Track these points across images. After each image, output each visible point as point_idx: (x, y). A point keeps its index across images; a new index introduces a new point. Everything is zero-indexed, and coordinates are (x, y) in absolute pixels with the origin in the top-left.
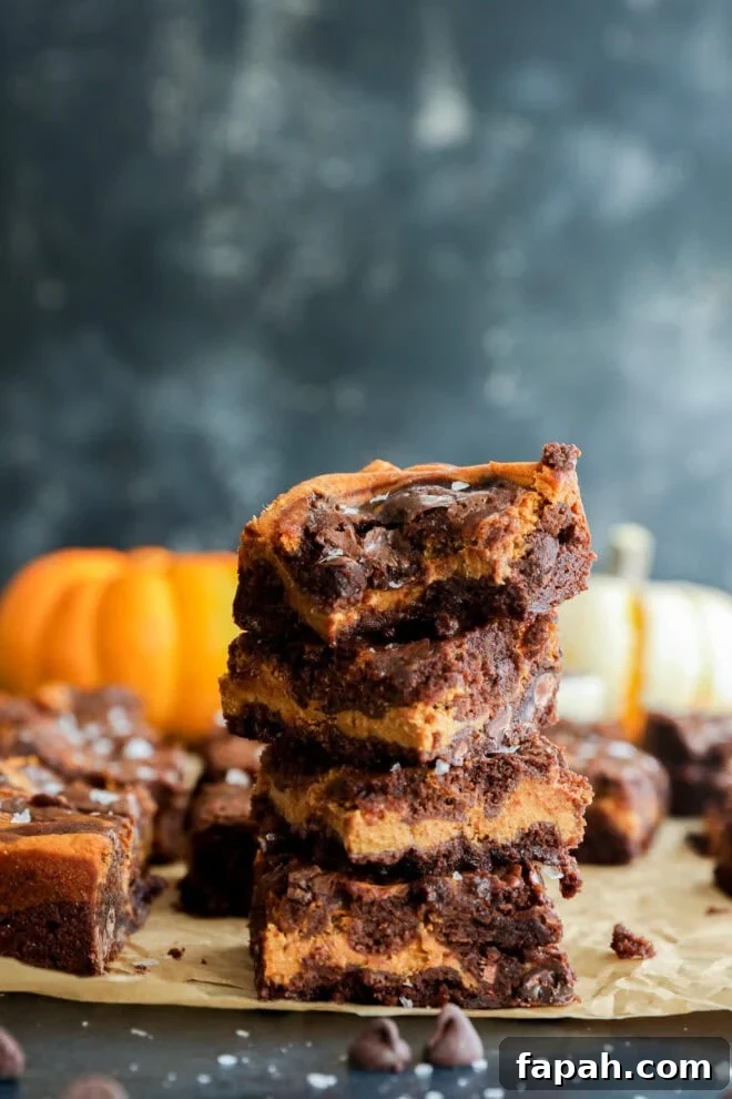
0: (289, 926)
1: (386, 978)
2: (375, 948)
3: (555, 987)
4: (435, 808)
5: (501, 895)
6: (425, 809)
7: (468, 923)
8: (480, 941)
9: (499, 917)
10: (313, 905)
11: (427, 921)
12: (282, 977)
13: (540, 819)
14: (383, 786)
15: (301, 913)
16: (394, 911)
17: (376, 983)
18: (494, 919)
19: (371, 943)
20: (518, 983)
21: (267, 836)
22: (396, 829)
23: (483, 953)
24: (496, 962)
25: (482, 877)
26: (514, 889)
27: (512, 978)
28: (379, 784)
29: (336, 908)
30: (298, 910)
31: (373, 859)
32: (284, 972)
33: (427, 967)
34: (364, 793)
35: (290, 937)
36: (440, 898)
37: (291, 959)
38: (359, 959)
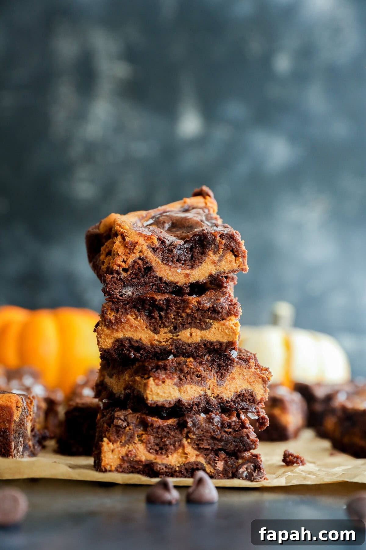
0: (115, 439)
1: (166, 467)
2: (160, 451)
3: (255, 472)
4: (191, 379)
5: (226, 424)
6: (186, 379)
7: (209, 438)
8: (215, 448)
9: (225, 435)
10: (127, 428)
11: (187, 437)
12: (111, 466)
13: (245, 387)
14: (164, 366)
15: (121, 432)
16: (170, 431)
17: (160, 470)
18: (222, 436)
19: (158, 449)
20: (235, 470)
21: (104, 401)
22: (171, 389)
23: (217, 455)
24: (224, 459)
25: (216, 415)
26: (233, 422)
27: (232, 467)
28: (162, 364)
29: (140, 431)
30: (120, 431)
31: (159, 404)
32: (112, 464)
33: (187, 461)
34: (154, 370)
35: (115, 445)
36: (194, 425)
37: (116, 457)
38: (151, 457)
